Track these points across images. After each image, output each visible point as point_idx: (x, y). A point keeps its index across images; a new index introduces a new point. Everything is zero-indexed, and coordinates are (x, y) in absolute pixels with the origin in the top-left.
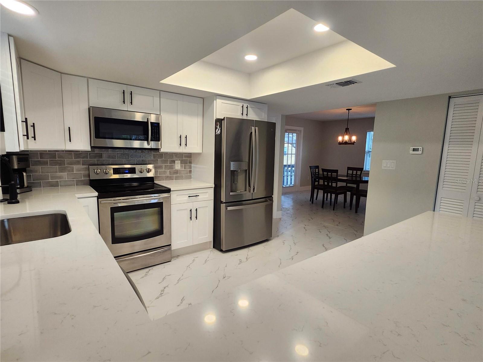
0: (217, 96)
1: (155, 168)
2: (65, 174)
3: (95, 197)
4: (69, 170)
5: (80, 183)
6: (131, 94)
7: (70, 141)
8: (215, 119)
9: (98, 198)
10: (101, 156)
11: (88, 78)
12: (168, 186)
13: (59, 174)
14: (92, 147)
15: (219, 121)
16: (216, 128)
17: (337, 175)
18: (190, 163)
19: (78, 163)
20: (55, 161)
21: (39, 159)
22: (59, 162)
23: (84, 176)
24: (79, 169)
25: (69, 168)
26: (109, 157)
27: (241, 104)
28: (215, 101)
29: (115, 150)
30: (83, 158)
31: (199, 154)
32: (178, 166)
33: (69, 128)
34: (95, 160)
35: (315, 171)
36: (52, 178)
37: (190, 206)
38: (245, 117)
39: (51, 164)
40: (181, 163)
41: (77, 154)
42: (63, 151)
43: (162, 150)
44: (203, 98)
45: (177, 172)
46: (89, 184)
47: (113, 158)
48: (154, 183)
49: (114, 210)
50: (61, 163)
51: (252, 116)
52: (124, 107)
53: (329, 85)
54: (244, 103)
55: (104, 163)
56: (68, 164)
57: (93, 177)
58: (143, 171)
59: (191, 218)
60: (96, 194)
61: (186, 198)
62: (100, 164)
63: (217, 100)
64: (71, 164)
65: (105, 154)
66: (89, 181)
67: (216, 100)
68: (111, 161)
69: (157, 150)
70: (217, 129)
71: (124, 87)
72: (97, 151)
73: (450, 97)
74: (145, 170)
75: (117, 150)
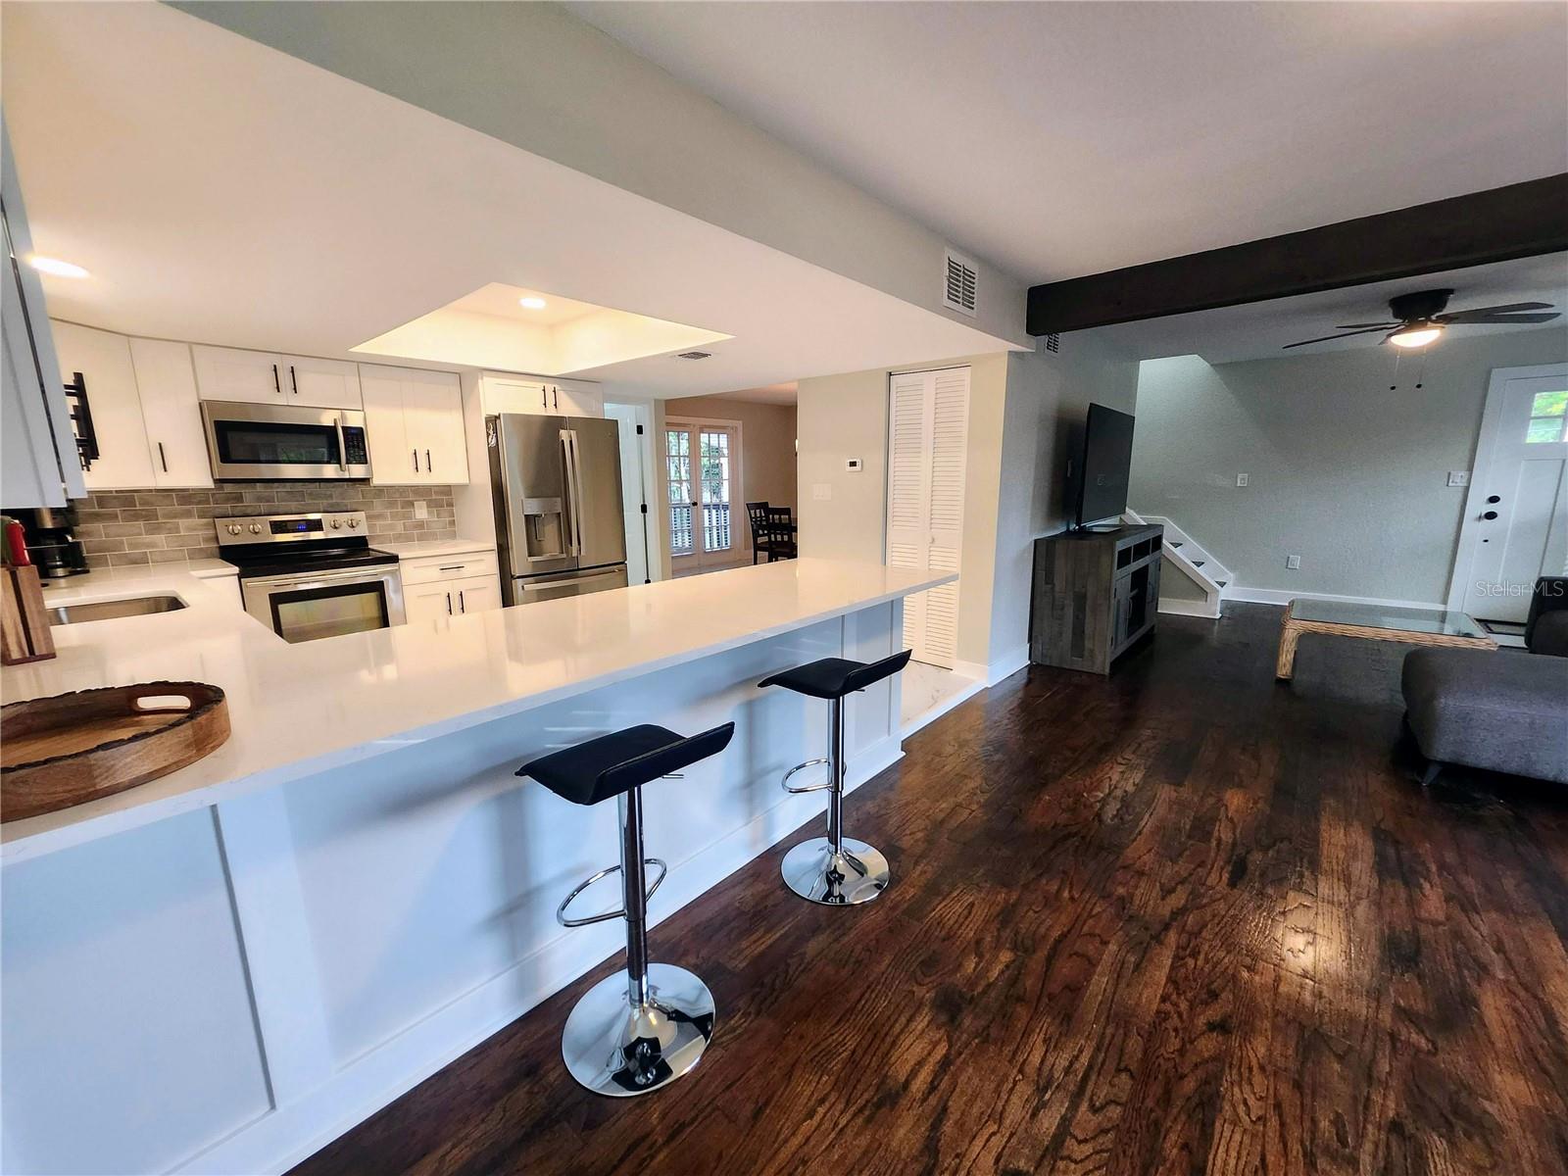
0: (485, 373)
1: (368, 517)
2: (160, 538)
3: (234, 575)
4: (169, 529)
5: (198, 555)
6: (293, 372)
7: (165, 471)
8: (484, 416)
9: (240, 576)
10: (239, 498)
11: (190, 344)
12: (393, 551)
13: (148, 538)
14: (216, 481)
15: (493, 421)
16: (488, 435)
17: (790, 517)
18: (450, 505)
19: (188, 514)
20: (132, 513)
21: (97, 510)
22: (144, 513)
23: (206, 540)
24: (192, 528)
25: (168, 526)
26: (259, 499)
27: (540, 386)
28: (480, 381)
29: (271, 484)
30: (199, 503)
31: (463, 487)
32: (421, 512)
33: (160, 444)
34: (228, 507)
35: (755, 513)
36: (133, 546)
37: (445, 587)
38: (552, 412)
39: (125, 520)
40: (428, 506)
41: (185, 496)
42: (151, 491)
43: (376, 481)
44: (459, 374)
45: (421, 525)
46: (219, 555)
47: (268, 501)
48: (369, 549)
49: (277, 600)
50: (149, 516)
51: (569, 408)
52: (280, 400)
53: (671, 356)
54: (547, 382)
55: (249, 511)
56: (166, 516)
57: (227, 540)
58: (341, 525)
59: (450, 610)
60: (236, 570)
61: (435, 573)
62: (240, 514)
63: (485, 378)
64: (175, 517)
65: (248, 493)
66: (217, 550)
67: (482, 378)
68: (263, 507)
69: (365, 481)
70: (490, 437)
71: (276, 360)
72: (229, 488)
73: (890, 374)
74: (345, 524)
75: (276, 485)
